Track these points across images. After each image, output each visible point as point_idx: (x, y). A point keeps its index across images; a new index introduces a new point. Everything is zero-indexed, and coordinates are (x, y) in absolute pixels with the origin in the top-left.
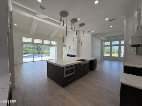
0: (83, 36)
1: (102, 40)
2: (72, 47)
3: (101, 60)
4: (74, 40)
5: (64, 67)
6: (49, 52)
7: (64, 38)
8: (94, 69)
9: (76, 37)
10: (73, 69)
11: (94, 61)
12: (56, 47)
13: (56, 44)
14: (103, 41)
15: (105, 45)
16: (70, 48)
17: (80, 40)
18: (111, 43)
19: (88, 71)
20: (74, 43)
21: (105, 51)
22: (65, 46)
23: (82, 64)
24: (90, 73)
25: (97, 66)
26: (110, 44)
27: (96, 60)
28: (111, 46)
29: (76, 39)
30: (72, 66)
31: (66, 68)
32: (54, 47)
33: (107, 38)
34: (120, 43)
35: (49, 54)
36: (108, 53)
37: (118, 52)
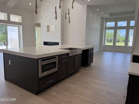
0: (73, 7)
1: (102, 19)
2: (52, 28)
3: (100, 51)
4: (56, 12)
5: (38, 59)
6: (7, 38)
7: (36, 7)
8: (89, 63)
9: (60, 7)
10: (55, 62)
11: (89, 51)
12: (21, 27)
13: (21, 21)
14: (104, 20)
15: (107, 26)
16: (48, 31)
17: (67, 14)
18: (116, 24)
19: (80, 67)
20: (56, 18)
21: (106, 38)
22: (39, 25)
23: (70, 55)
24: (83, 70)
25: (94, 59)
26: (114, 26)
27: (93, 49)
28: (116, 28)
29: (59, 11)
30: (54, 57)
31: (43, 60)
32: (17, 28)
33: (111, 14)
34: (128, 23)
35: (7, 41)
36: (111, 41)
37: (124, 39)
